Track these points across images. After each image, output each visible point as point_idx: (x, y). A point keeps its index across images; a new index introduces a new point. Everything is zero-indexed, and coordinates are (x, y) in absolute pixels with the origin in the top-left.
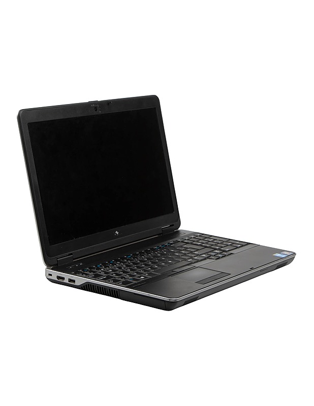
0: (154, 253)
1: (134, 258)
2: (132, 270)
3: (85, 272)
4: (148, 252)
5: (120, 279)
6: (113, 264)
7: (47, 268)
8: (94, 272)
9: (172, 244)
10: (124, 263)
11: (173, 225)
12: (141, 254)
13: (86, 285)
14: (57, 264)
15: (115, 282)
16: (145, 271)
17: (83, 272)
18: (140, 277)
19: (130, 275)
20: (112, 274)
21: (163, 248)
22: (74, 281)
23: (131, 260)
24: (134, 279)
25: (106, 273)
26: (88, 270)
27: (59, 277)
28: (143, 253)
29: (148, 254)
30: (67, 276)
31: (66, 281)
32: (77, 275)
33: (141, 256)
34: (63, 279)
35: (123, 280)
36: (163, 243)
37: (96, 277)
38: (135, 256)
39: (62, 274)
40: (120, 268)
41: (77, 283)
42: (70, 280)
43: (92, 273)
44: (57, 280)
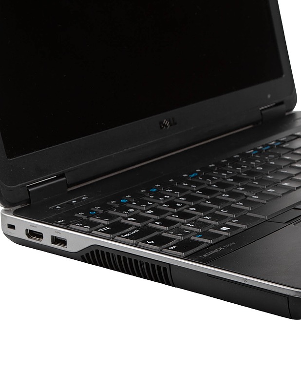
0: (248, 164)
1: (205, 178)
2: (199, 208)
3: (91, 219)
4: (235, 163)
5: (170, 235)
6: (157, 195)
7: (5, 211)
8: (110, 217)
9: (284, 142)
10: (182, 191)
11: (282, 103)
12: (221, 168)
13: (92, 252)
14: (29, 201)
15: (160, 242)
16: (231, 210)
17: (85, 218)
18: (218, 228)
19: (198, 224)
20: (154, 223)
21: (267, 153)
22: (63, 242)
23: (197, 184)
24: (206, 235)
25: (139, 218)
26: (97, 214)
27: (31, 233)
28: (225, 165)
29: (235, 167)
30: (48, 230)
31: (47, 241)
32: (72, 226)
33: (220, 171)
34: (40, 236)
35: (180, 237)
36: (264, 142)
37: (116, 230)
38: (207, 173)
39: (35, 226)
40: (172, 204)
41: (70, 248)
42: (55, 240)
43: (105, 222)
44: (26, 238)
